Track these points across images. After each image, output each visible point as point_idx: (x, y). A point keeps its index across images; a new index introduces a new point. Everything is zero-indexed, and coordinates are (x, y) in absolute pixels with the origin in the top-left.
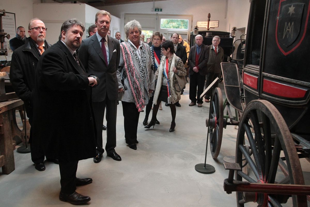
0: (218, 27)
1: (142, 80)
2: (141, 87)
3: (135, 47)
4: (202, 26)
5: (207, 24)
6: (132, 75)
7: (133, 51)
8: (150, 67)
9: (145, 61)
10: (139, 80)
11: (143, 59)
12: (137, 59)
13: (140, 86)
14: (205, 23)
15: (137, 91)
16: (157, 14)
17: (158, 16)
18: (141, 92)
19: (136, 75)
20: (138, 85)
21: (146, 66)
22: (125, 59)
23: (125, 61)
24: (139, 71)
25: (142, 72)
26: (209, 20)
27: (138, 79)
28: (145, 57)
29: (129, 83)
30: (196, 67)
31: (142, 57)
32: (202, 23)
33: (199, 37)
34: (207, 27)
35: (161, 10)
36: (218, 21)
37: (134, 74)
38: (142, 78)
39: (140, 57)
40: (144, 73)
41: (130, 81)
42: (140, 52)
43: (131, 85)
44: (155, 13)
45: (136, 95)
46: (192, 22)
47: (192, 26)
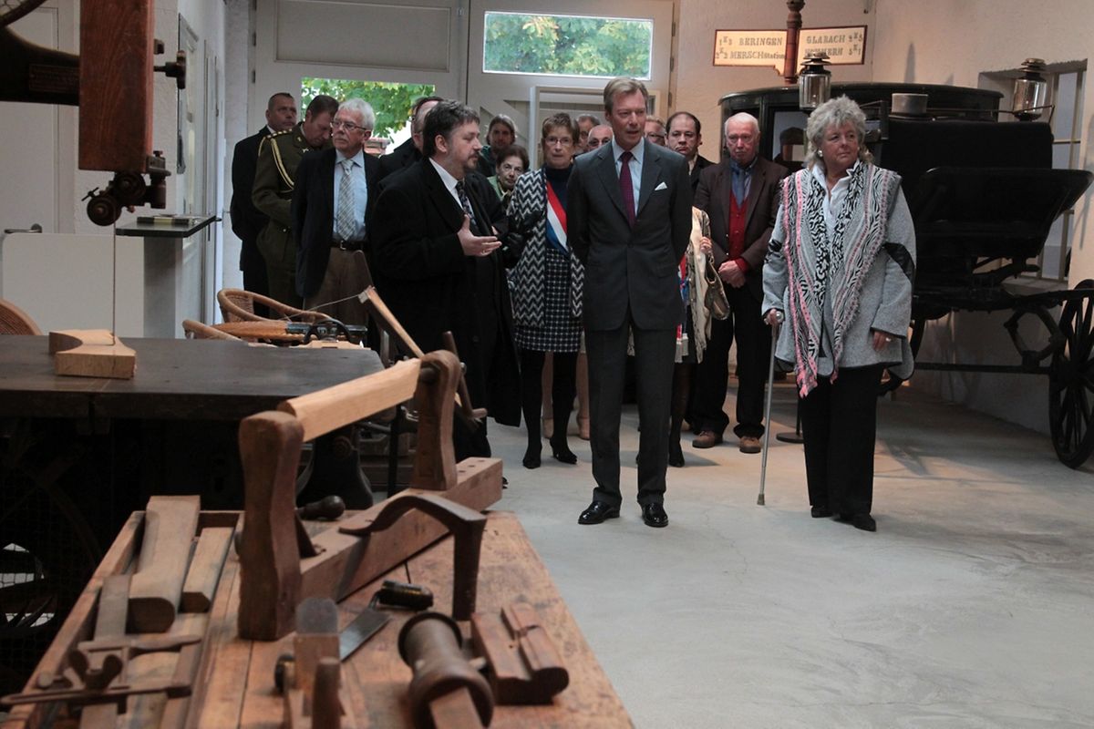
0: (863, 62)
1: (816, 289)
3: (824, 185)
4: (751, 55)
5: (781, 49)
9: (843, 230)
10: (808, 288)
11: (840, 222)
12: (815, 221)
14: (773, 42)
15: (802, 324)
19: (800, 272)
20: (802, 306)
21: (841, 246)
22: (786, 222)
23: (787, 227)
24: (811, 261)
25: (822, 266)
26: (795, 26)
27: (805, 286)
28: (848, 216)
29: (789, 297)
30: (733, 262)
32: (748, 42)
33: (743, 126)
34: (781, 65)
36: (863, 29)
38: (817, 283)
39: (827, 217)
40: (829, 268)
41: (792, 294)
43: (793, 304)
46: (673, 34)
47: (672, 60)
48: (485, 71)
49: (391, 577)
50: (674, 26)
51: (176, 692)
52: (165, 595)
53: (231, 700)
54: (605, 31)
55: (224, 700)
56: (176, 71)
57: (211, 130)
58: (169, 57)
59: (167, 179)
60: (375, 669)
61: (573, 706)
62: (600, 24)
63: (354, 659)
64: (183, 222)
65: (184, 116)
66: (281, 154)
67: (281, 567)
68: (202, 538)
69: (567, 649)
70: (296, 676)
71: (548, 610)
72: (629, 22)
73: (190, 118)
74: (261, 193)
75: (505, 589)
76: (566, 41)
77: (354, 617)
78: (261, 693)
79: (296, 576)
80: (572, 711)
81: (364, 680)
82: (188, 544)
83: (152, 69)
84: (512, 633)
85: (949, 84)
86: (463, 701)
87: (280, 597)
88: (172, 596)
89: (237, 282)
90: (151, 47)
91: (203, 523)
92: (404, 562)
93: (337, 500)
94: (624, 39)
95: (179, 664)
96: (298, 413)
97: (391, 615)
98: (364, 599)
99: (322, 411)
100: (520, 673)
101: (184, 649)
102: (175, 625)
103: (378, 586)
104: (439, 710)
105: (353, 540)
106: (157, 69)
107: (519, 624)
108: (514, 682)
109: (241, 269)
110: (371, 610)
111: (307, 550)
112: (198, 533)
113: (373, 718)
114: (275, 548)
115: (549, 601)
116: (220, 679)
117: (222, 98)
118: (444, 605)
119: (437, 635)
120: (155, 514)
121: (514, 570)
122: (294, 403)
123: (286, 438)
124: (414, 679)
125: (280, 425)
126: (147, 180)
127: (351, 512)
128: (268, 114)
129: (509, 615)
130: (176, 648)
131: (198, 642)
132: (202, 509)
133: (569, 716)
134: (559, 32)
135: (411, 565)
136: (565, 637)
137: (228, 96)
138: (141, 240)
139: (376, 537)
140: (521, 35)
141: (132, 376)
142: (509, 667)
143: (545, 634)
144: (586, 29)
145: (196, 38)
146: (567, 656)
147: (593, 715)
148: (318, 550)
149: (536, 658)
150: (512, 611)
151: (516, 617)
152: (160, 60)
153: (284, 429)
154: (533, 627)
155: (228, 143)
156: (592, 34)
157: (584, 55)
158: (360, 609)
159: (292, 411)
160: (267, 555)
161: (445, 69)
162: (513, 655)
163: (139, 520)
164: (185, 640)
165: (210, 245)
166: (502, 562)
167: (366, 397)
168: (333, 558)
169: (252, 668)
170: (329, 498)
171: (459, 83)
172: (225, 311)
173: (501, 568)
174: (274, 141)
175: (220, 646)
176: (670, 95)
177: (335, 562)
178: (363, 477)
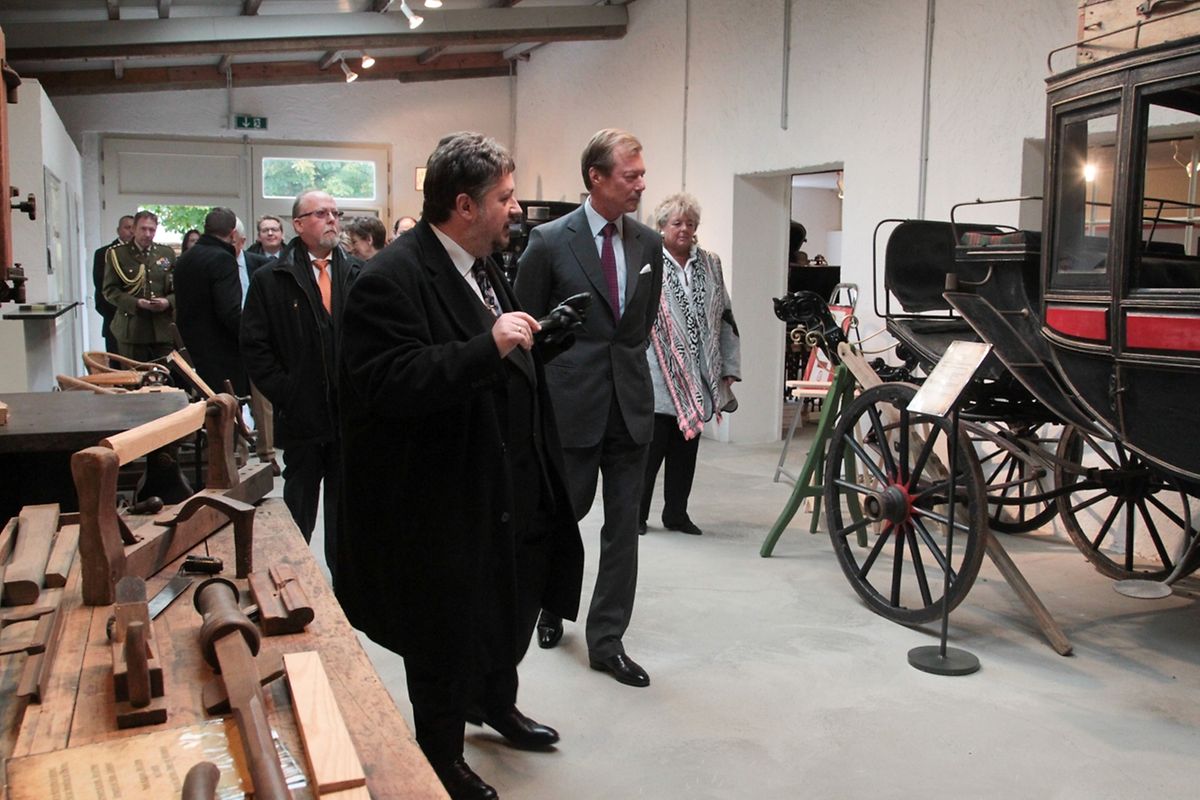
1: (694, 351)
2: (690, 372)
3: (677, 264)
6: (666, 341)
7: (669, 275)
8: (719, 317)
10: (685, 351)
11: (698, 295)
12: (680, 295)
13: (687, 369)
15: (680, 381)
16: (245, 137)
17: (249, 147)
18: (691, 387)
19: (676, 338)
20: (682, 367)
21: (704, 314)
24: (683, 327)
25: (693, 332)
27: (683, 350)
28: (703, 290)
29: (658, 360)
31: (694, 290)
35: (263, 123)
37: (672, 338)
38: (693, 346)
39: (687, 291)
40: (699, 333)
41: (661, 357)
42: (689, 276)
43: (664, 365)
44: (239, 133)
45: (678, 394)
46: (389, 170)
47: (389, 187)
48: (265, 197)
49: (192, 553)
50: (389, 166)
51: (33, 650)
52: (31, 578)
53: (76, 651)
54: (346, 168)
55: (71, 651)
56: (28, 208)
57: (74, 243)
58: (23, 198)
59: (26, 282)
60: (182, 619)
61: (318, 632)
62: (343, 165)
63: (166, 613)
64: (53, 308)
65: (52, 234)
66: (118, 258)
67: (109, 556)
68: (60, 534)
69: (315, 592)
70: (117, 633)
71: (303, 565)
72: (362, 163)
73: (57, 235)
74: (109, 289)
75: (274, 554)
76: (321, 176)
77: (167, 582)
78: (98, 644)
79: (121, 560)
80: (318, 635)
81: (172, 628)
82: (49, 538)
83: (8, 207)
84: (276, 586)
85: (562, 201)
86: (238, 639)
87: (110, 574)
88: (36, 578)
89: (101, 345)
90: (7, 192)
91: (62, 522)
92: (204, 540)
93: (157, 499)
94: (359, 173)
95: (37, 629)
96: (114, 447)
97: (193, 579)
98: (174, 570)
99: (133, 444)
100: (281, 614)
101: (42, 617)
102: (41, 597)
103: (183, 560)
104: (220, 648)
105: (164, 529)
106: (13, 207)
107: (280, 579)
108: (276, 619)
109: (103, 336)
110: (179, 577)
111: (130, 540)
112: (59, 530)
113: (178, 654)
114: (104, 541)
115: (304, 559)
116: (68, 637)
117: (81, 220)
118: (230, 570)
119: (220, 593)
120: (25, 520)
121: (281, 539)
122: (111, 440)
123: (105, 466)
124: (204, 625)
125: (100, 456)
126: (11, 284)
127: (168, 506)
128: (119, 230)
129: (273, 573)
130: (36, 617)
131: (53, 611)
132: (61, 512)
133: (316, 639)
134: (316, 170)
135: (209, 542)
136: (314, 584)
137: (86, 219)
138: (21, 322)
139: (181, 525)
140: (292, 172)
141: (6, 422)
142: (272, 610)
143: (298, 584)
144: (334, 169)
145: (58, 181)
146: (316, 597)
147: (332, 636)
148: (138, 539)
149: (291, 601)
150: (276, 570)
151: (278, 574)
152: (16, 201)
153: (103, 458)
154: (290, 580)
155: (88, 251)
156: (338, 171)
157: (334, 184)
158: (171, 577)
159: (110, 446)
160: (98, 546)
161: (237, 196)
162: (276, 601)
163: (15, 524)
164: (42, 611)
165: (77, 321)
166: (272, 534)
167: (166, 431)
168: (150, 543)
169: (93, 625)
170: (151, 499)
171: (247, 207)
172: (88, 366)
173: (272, 538)
174: (113, 251)
175: (70, 612)
176: (389, 210)
177: (151, 546)
178: (183, 477)
